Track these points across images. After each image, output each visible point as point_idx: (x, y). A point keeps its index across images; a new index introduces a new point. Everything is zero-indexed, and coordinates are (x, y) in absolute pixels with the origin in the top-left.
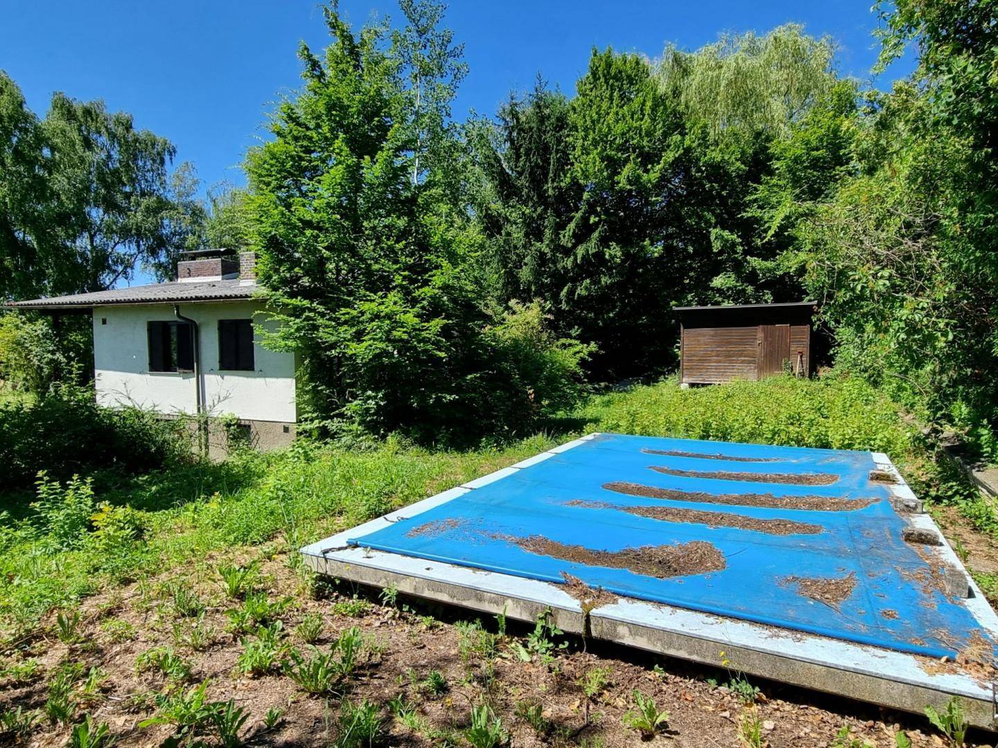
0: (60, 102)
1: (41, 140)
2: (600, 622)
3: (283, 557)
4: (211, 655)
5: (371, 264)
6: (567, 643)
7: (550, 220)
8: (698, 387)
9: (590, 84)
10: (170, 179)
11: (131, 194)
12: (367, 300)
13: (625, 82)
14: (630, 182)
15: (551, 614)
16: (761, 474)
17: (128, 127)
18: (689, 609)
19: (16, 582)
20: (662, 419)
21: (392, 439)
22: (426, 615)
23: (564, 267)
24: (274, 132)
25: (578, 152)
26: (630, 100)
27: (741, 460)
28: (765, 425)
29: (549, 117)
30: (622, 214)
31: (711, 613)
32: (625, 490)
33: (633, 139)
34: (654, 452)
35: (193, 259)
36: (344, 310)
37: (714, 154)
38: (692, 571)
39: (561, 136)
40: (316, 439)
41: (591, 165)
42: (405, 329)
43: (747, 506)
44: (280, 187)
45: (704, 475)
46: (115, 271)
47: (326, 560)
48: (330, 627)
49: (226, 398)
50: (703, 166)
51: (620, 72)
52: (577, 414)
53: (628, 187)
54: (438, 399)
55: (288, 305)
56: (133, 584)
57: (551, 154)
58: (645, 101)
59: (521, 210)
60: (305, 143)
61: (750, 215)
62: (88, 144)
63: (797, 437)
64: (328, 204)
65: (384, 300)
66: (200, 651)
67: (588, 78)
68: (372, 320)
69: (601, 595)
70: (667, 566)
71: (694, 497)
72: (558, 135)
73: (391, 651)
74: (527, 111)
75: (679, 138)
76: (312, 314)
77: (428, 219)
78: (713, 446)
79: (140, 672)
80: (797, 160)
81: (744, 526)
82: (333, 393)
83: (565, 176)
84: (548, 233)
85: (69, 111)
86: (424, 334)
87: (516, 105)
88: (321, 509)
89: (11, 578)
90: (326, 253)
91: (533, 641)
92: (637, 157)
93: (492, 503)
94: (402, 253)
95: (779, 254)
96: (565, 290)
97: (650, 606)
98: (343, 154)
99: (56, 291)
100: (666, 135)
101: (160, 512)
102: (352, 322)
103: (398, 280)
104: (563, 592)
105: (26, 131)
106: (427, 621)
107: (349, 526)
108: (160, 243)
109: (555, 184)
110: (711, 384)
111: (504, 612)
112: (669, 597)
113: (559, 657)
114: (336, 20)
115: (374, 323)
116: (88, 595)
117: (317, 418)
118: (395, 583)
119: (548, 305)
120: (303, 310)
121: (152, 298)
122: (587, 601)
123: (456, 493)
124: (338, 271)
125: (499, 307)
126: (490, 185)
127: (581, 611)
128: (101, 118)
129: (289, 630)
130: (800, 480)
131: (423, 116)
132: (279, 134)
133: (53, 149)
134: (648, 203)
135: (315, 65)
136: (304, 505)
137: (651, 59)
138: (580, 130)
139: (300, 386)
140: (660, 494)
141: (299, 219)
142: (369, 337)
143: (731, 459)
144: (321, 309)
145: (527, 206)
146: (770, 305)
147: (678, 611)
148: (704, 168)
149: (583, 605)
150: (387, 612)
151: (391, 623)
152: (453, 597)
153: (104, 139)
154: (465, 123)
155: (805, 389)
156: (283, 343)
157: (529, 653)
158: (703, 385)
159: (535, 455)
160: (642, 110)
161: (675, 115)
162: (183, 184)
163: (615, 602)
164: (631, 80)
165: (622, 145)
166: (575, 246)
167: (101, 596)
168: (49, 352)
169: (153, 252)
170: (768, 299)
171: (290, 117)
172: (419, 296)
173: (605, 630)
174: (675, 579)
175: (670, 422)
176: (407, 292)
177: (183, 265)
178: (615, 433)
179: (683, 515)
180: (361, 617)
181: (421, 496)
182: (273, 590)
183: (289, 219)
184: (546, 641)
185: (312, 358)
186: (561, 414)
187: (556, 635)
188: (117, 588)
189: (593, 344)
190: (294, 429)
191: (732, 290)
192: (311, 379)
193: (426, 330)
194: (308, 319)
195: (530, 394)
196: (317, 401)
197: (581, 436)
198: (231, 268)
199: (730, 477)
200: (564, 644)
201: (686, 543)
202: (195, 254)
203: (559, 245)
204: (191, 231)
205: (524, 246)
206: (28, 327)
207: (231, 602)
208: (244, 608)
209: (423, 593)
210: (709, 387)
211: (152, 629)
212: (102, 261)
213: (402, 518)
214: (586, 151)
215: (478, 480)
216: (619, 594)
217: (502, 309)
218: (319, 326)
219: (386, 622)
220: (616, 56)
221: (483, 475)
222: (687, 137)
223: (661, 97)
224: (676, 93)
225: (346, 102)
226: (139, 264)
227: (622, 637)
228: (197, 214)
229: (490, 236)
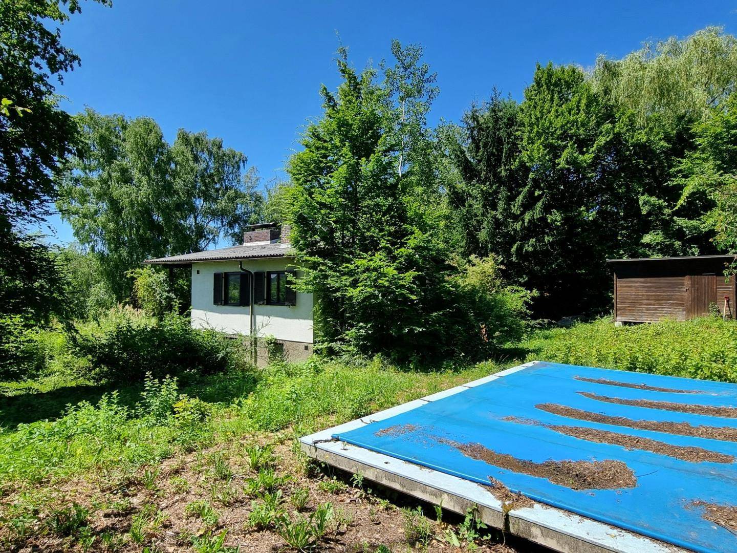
0: (182, 135)
1: (170, 159)
2: (517, 522)
3: (290, 442)
4: (233, 510)
5: (364, 232)
6: (490, 536)
7: (503, 193)
8: (630, 325)
9: (535, 90)
10: (243, 178)
11: (220, 189)
12: (361, 258)
13: (563, 86)
14: (568, 162)
15: (477, 510)
16: (681, 404)
17: (220, 147)
18: (595, 520)
19: (128, 444)
20: (594, 352)
21: (377, 358)
22: (384, 498)
23: (514, 229)
24: (303, 145)
25: (525, 143)
26: (567, 100)
27: (663, 390)
28: (689, 361)
29: (502, 118)
30: (562, 187)
31: (615, 526)
32: (555, 410)
33: (571, 129)
34: (584, 380)
35: (253, 230)
36: (345, 265)
37: (640, 137)
38: (604, 487)
39: (511, 132)
40: (325, 356)
41: (536, 151)
42: (387, 278)
43: (663, 433)
44: (306, 181)
45: (628, 403)
46: (208, 238)
47: (316, 448)
48: (315, 499)
49: (267, 325)
50: (631, 146)
51: (560, 80)
52: (524, 344)
53: (567, 166)
54: (411, 331)
55: (309, 261)
56: (194, 453)
57: (503, 145)
58: (580, 100)
59: (480, 188)
60: (323, 151)
61: (675, 183)
62: (196, 159)
63: (720, 373)
64: (336, 192)
65: (373, 257)
66: (227, 506)
67: (533, 86)
68: (364, 272)
69: (519, 499)
70: (582, 480)
71: (615, 421)
72: (509, 130)
73: (355, 524)
74: (485, 114)
75: (610, 126)
76: (324, 268)
77: (405, 199)
78: (639, 376)
79: (188, 516)
80: (717, 136)
81: (657, 450)
82: (337, 323)
83: (515, 161)
84: (501, 205)
85: (187, 139)
86: (401, 282)
87: (476, 111)
88: (321, 409)
89: (126, 441)
90: (334, 226)
91: (463, 530)
92: (575, 143)
93: (444, 414)
94: (387, 224)
95: (704, 215)
96: (515, 246)
97: (561, 513)
98: (347, 157)
99: (175, 252)
100: (599, 124)
101: (218, 403)
102: (350, 273)
103: (383, 243)
104: (489, 492)
105: (162, 154)
106: (383, 504)
107: (339, 423)
108: (236, 220)
109: (507, 167)
110: (642, 323)
111: (441, 504)
112: (579, 508)
113: (484, 546)
114: (345, 68)
115: (365, 274)
116: (167, 457)
117: (326, 341)
118: (362, 471)
119: (500, 259)
120: (319, 264)
121: (226, 257)
122: (507, 503)
123: (417, 404)
124: (344, 237)
125: (463, 260)
126: (456, 170)
127: (501, 511)
128: (204, 142)
129: (286, 498)
130: (719, 412)
131: (406, 125)
132: (307, 146)
133: (176, 164)
134: (584, 177)
135: (330, 99)
136: (310, 404)
137: (585, 67)
138: (526, 126)
139: (316, 317)
140: (585, 416)
141: (318, 203)
142: (362, 284)
143: (654, 389)
144: (330, 263)
145: (484, 184)
146: (696, 257)
147: (585, 520)
148: (631, 148)
149: (504, 506)
150: (356, 492)
151: (359, 501)
152: (403, 486)
153: (206, 155)
154: (437, 128)
155: (732, 330)
156: (305, 287)
157: (459, 539)
158: (635, 323)
159: (485, 376)
160: (578, 106)
161: (606, 108)
162: (250, 181)
163: (531, 506)
164: (568, 85)
165: (562, 134)
166: (523, 213)
167: (173, 459)
168: (166, 291)
169: (231, 225)
170: (695, 252)
171: (313, 134)
172: (398, 254)
173: (521, 529)
174: (587, 492)
175: (601, 354)
176: (389, 252)
177: (247, 235)
178: (553, 362)
179: (602, 436)
180: (337, 494)
181: (393, 404)
182: (280, 467)
183: (311, 203)
184: (473, 532)
185: (323, 299)
186: (508, 345)
187: (481, 528)
188: (184, 454)
189: (535, 290)
190: (312, 348)
191: (661, 245)
192: (322, 313)
193: (402, 279)
194: (321, 270)
195: (483, 329)
196: (327, 329)
197: (523, 363)
198: (275, 237)
199: (651, 405)
200: (488, 536)
201: (602, 460)
202: (255, 227)
203: (510, 213)
204: (254, 211)
205: (483, 215)
206: (156, 276)
207: (252, 472)
208: (258, 478)
209: (382, 481)
210: (641, 326)
211: (200, 486)
212: (200, 233)
213: (374, 421)
214: (531, 141)
215: (438, 393)
216: (535, 500)
217: (465, 261)
218: (329, 276)
219: (355, 501)
220: (556, 68)
221: (441, 390)
222: (617, 124)
223: (594, 96)
224: (607, 92)
225: (350, 122)
226: (222, 234)
227: (536, 537)
228: (258, 200)
229: (457, 207)
